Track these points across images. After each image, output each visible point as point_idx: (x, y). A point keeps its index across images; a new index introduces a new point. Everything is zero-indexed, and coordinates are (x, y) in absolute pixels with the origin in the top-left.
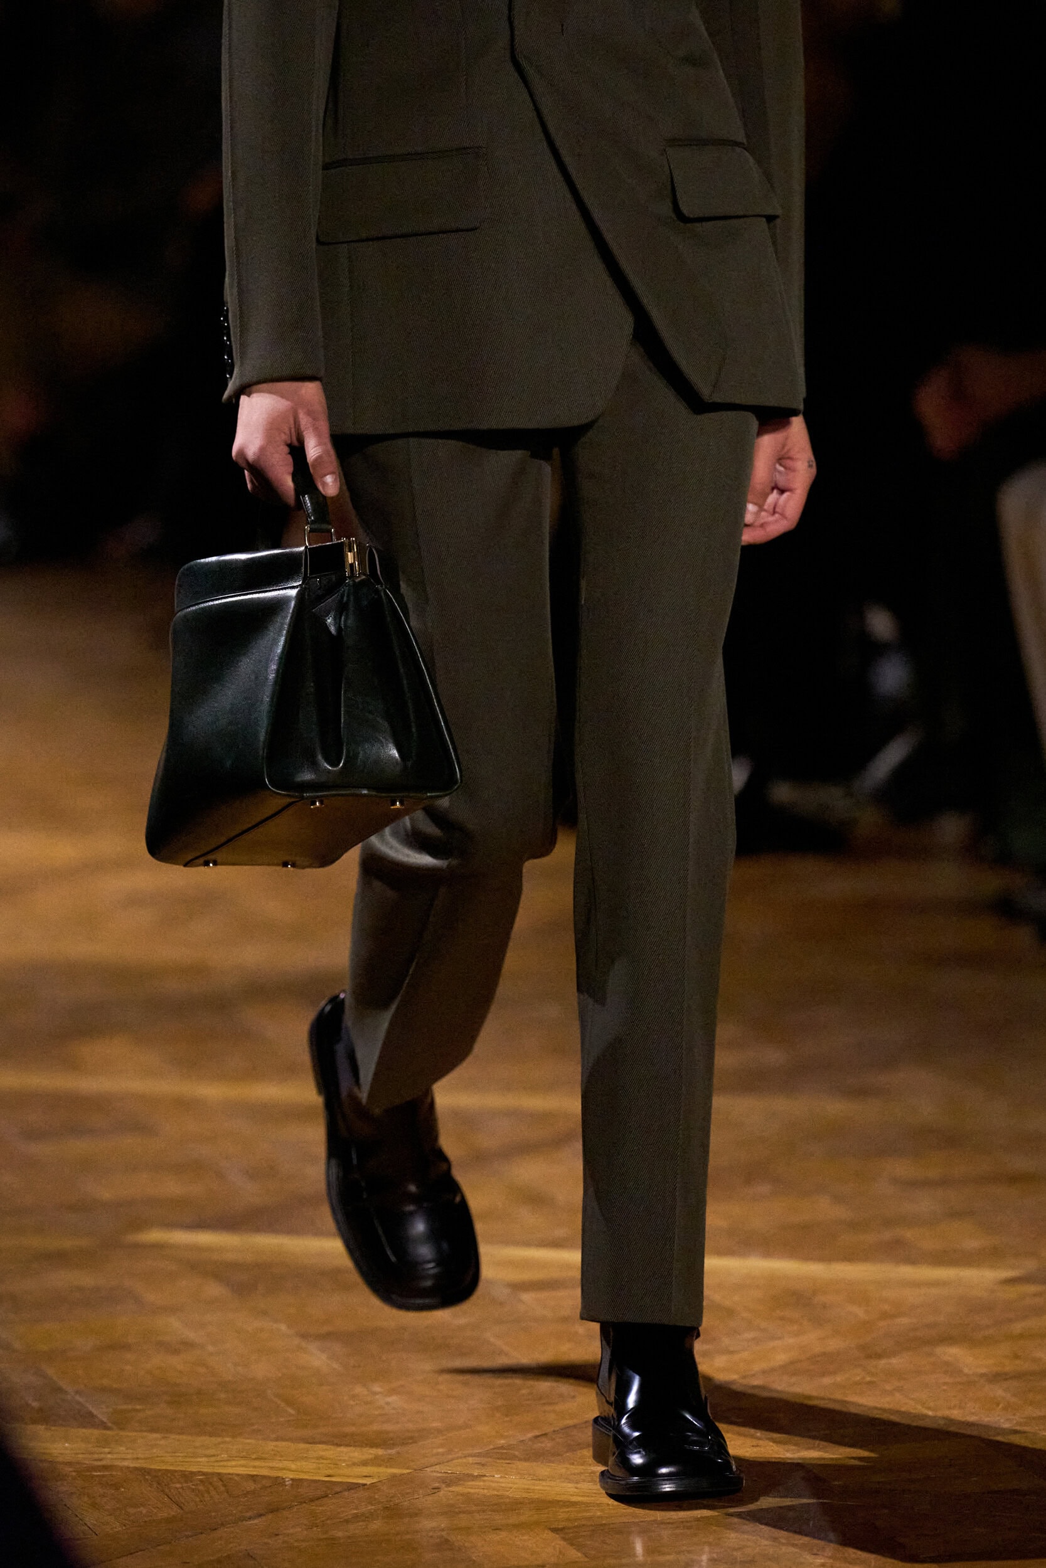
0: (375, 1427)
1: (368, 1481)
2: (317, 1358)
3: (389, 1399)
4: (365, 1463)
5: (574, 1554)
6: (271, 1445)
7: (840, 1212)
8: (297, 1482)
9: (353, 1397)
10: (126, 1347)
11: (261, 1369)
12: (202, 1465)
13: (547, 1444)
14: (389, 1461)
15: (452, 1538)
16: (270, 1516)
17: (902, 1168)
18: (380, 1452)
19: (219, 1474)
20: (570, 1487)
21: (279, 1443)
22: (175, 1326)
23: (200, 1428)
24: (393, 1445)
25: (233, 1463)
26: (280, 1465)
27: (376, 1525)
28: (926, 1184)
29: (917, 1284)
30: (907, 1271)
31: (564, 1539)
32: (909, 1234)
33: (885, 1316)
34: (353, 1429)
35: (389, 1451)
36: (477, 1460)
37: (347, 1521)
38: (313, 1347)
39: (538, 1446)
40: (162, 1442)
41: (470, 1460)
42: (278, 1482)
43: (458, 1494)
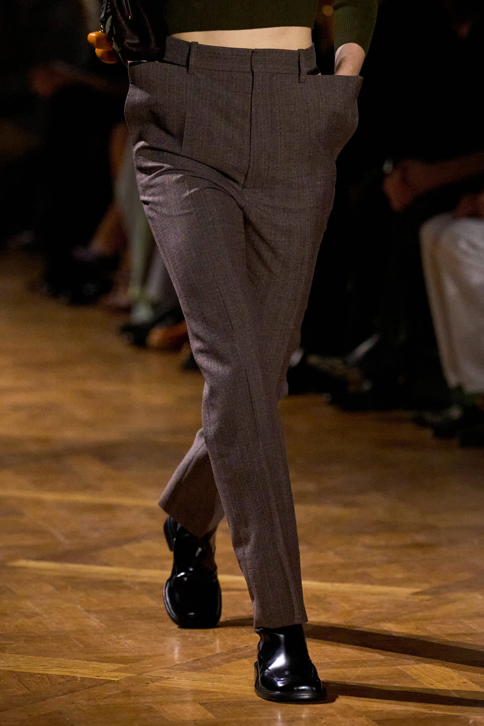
0: (120, 654)
1: (116, 679)
2: (94, 621)
3: (127, 641)
4: (114, 671)
5: (210, 715)
6: (71, 662)
7: (339, 560)
8: (83, 679)
9: (110, 640)
10: (6, 615)
11: (69, 626)
12: (40, 670)
13: (199, 664)
14: (126, 670)
15: (154, 706)
16: (70, 694)
17: (368, 540)
18: (122, 666)
19: (47, 674)
20: (209, 684)
21: (76, 661)
22: (29, 605)
23: (39, 653)
24: (127, 663)
25: (55, 669)
26: (75, 671)
27: (119, 700)
28: (379, 547)
29: (373, 594)
30: (368, 588)
31: (206, 709)
32: (369, 570)
33: (358, 608)
34: (111, 655)
35: (127, 665)
36: (167, 670)
37: (105, 698)
38: (93, 617)
39: (195, 665)
40: (22, 659)
41: (164, 671)
42: (75, 678)
43: (158, 686)
